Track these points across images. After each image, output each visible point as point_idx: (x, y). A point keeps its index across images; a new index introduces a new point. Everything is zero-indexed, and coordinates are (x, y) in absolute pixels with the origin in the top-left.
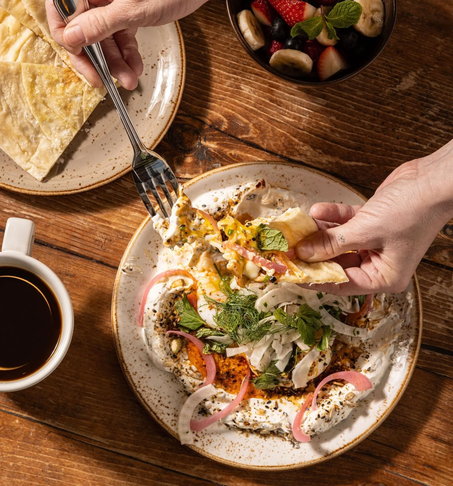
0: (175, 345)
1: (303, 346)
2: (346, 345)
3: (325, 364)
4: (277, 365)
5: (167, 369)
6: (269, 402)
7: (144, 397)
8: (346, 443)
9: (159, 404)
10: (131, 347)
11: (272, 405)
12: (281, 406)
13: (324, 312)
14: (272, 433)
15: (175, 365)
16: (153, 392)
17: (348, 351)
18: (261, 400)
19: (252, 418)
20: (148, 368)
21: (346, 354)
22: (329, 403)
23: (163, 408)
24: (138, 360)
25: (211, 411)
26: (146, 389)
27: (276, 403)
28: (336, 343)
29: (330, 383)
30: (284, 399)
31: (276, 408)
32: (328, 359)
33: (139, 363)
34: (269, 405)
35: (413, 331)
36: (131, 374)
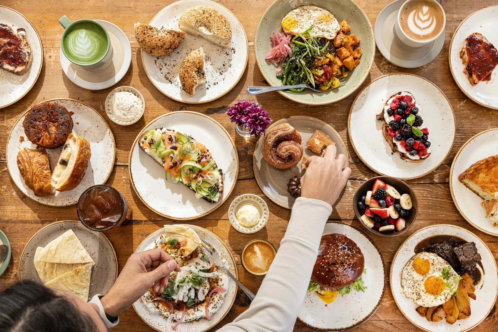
0: (156, 304)
1: (197, 288)
2: (213, 279)
3: (208, 289)
4: (192, 297)
5: (157, 313)
6: (195, 309)
7: (153, 326)
8: (225, 312)
9: (159, 326)
10: (142, 311)
11: (196, 310)
12: (199, 308)
13: (200, 272)
14: (200, 318)
15: (159, 310)
16: (155, 323)
17: (214, 281)
18: (192, 309)
19: (191, 317)
20: (150, 315)
21: (214, 282)
22: (214, 302)
23: (161, 326)
24: (146, 314)
25: (177, 320)
26: (152, 323)
27: (197, 308)
28: (209, 281)
29: (213, 294)
30: (200, 306)
31: (198, 310)
32: (208, 286)
33: (146, 315)
34: (195, 310)
35: (233, 265)
36: (145, 320)
